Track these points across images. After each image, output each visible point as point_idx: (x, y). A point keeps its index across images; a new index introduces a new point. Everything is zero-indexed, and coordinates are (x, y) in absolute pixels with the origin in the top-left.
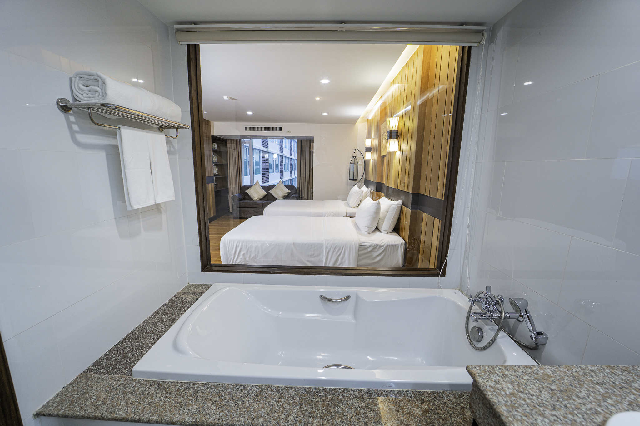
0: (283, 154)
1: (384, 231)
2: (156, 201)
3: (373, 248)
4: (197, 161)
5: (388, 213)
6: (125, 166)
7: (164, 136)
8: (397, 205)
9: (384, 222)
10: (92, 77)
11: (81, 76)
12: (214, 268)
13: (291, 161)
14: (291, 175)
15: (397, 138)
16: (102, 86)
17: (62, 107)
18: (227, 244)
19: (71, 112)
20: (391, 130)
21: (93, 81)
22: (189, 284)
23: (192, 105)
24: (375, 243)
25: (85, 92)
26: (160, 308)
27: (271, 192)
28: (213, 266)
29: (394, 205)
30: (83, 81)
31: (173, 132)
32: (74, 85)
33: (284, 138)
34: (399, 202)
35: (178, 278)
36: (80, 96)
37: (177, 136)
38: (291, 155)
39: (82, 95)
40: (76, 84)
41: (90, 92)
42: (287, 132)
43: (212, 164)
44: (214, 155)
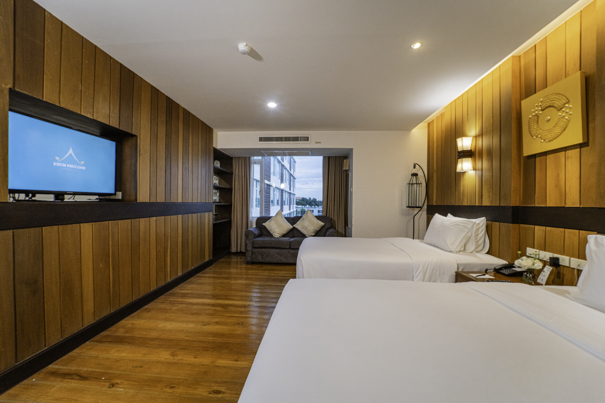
13: (290, 195)
14: (290, 209)
27: (298, 225)
33: (310, 152)
38: (290, 190)
42: (316, 143)
43: (212, 188)
44: (215, 175)
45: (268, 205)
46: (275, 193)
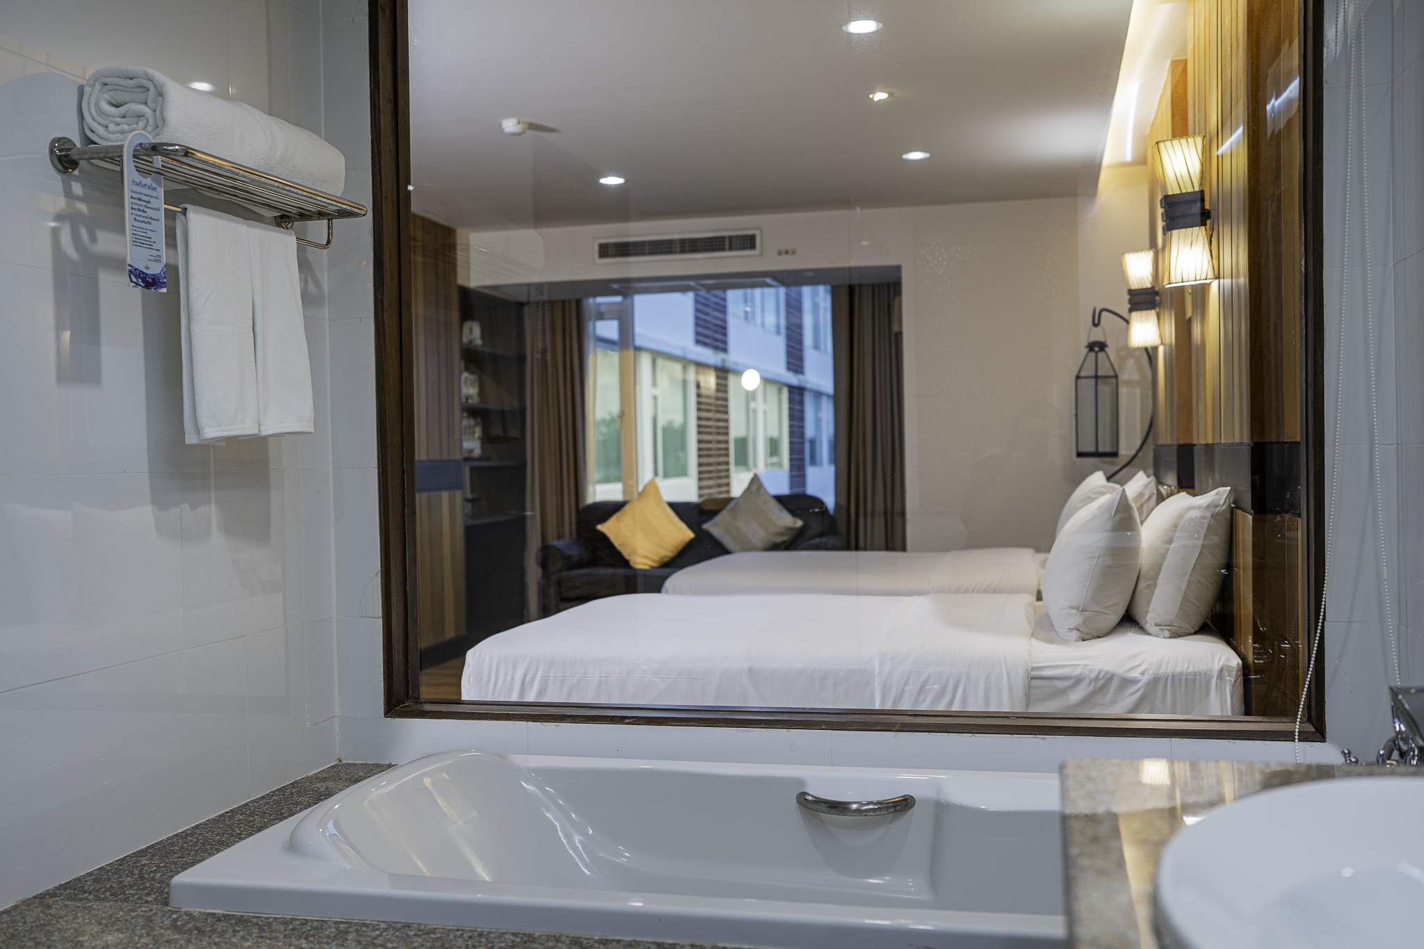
0: (801, 377)
1: (1157, 625)
2: (262, 428)
3: (1092, 687)
4: (386, 323)
5: (1173, 545)
6: (191, 315)
7: (294, 238)
8: (1208, 507)
9: (1155, 586)
10: (134, 82)
11: (107, 80)
12: (428, 707)
15: (1204, 224)
16: (155, 102)
17: (59, 158)
18: (489, 674)
19: (76, 172)
20: (1170, 193)
21: (134, 90)
22: (340, 761)
23: (378, 147)
24: (1098, 668)
25: (112, 119)
26: (246, 805)
27: (713, 527)
28: (425, 703)
29: (1199, 507)
30: (110, 93)
31: (318, 229)
32: (89, 104)
33: (769, 281)
34: (1217, 494)
35: (308, 726)
36: (101, 130)
37: (329, 242)
39: (104, 129)
40: (93, 100)
41: (124, 120)
42: (780, 253)
43: (457, 409)
44: (467, 369)
45: (719, 464)
46: (753, 405)
